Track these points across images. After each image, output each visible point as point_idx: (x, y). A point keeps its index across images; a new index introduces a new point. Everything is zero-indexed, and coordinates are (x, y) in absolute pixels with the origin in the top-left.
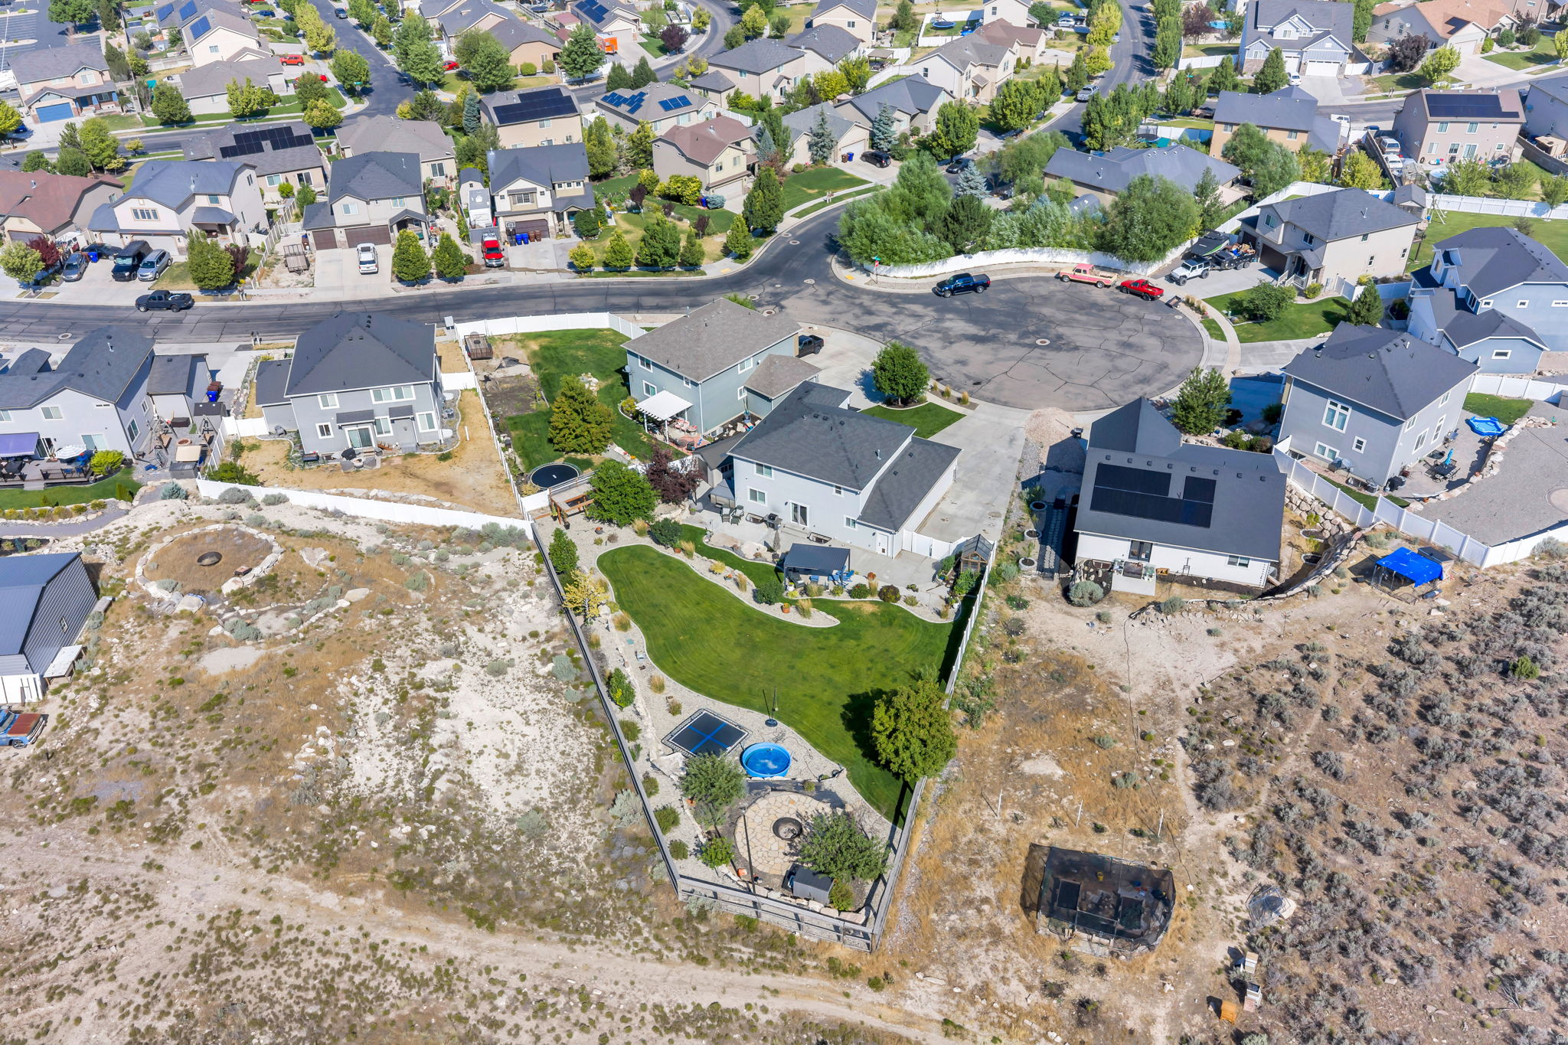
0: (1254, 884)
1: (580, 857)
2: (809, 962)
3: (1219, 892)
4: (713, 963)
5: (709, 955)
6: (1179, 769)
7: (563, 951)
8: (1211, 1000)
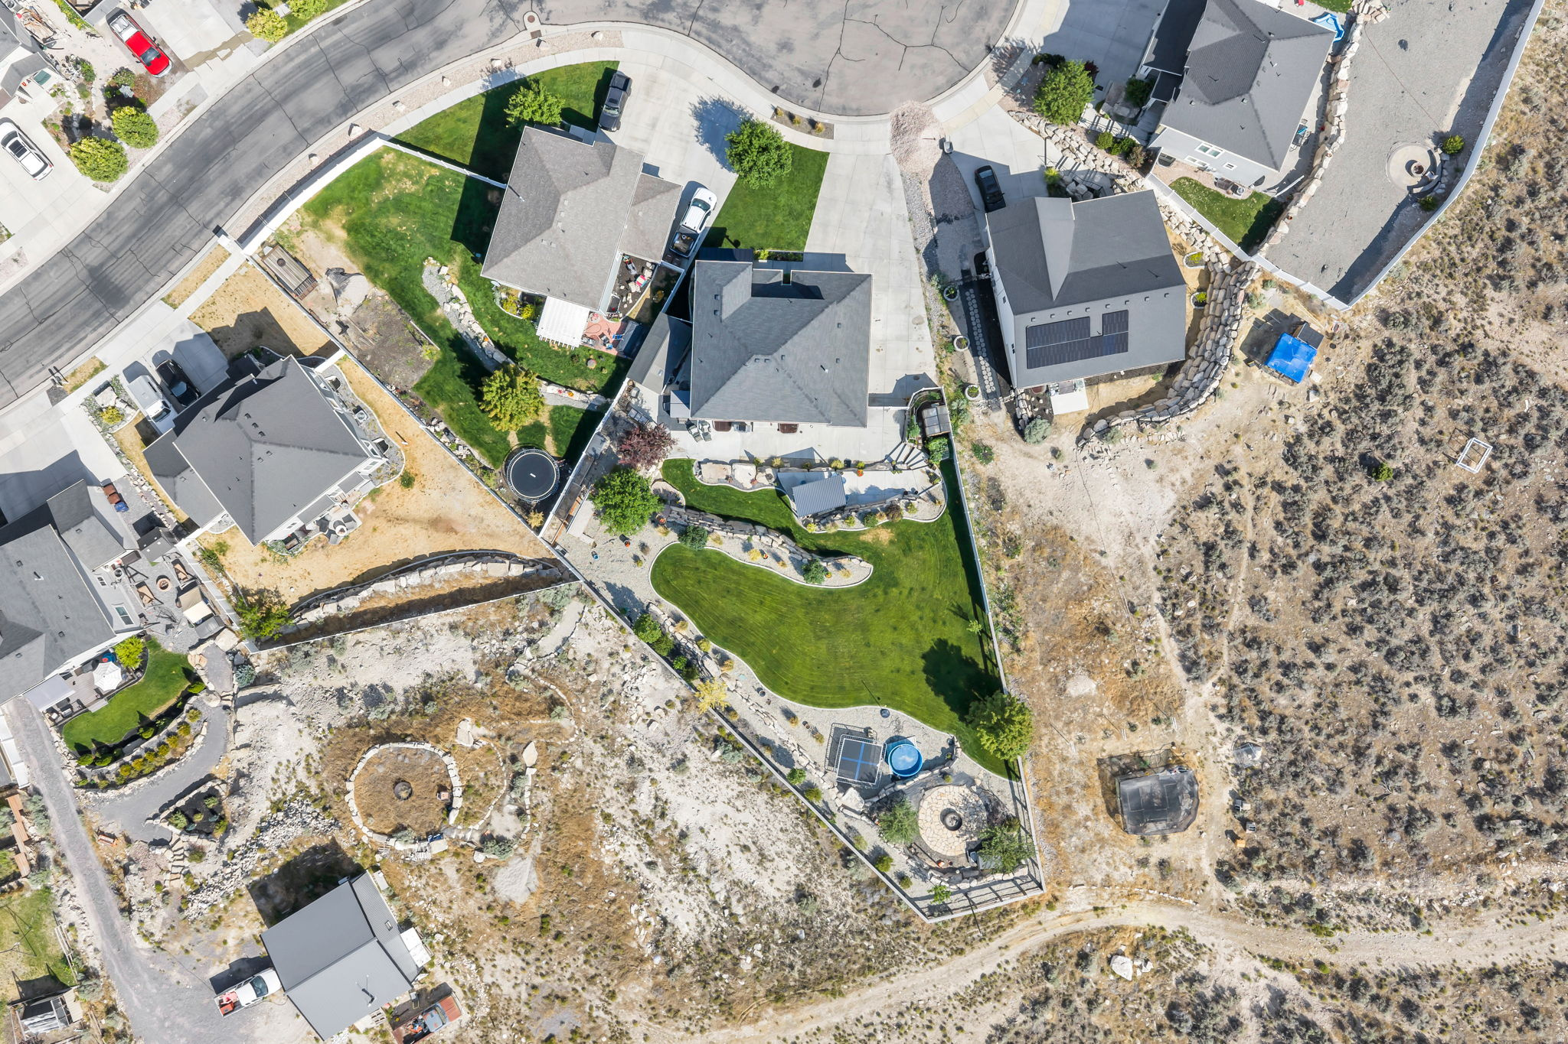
0: (1233, 736)
1: (849, 909)
2: (1013, 916)
3: (1215, 748)
4: (968, 949)
5: (962, 945)
6: (1165, 641)
7: (886, 985)
8: (1227, 832)
